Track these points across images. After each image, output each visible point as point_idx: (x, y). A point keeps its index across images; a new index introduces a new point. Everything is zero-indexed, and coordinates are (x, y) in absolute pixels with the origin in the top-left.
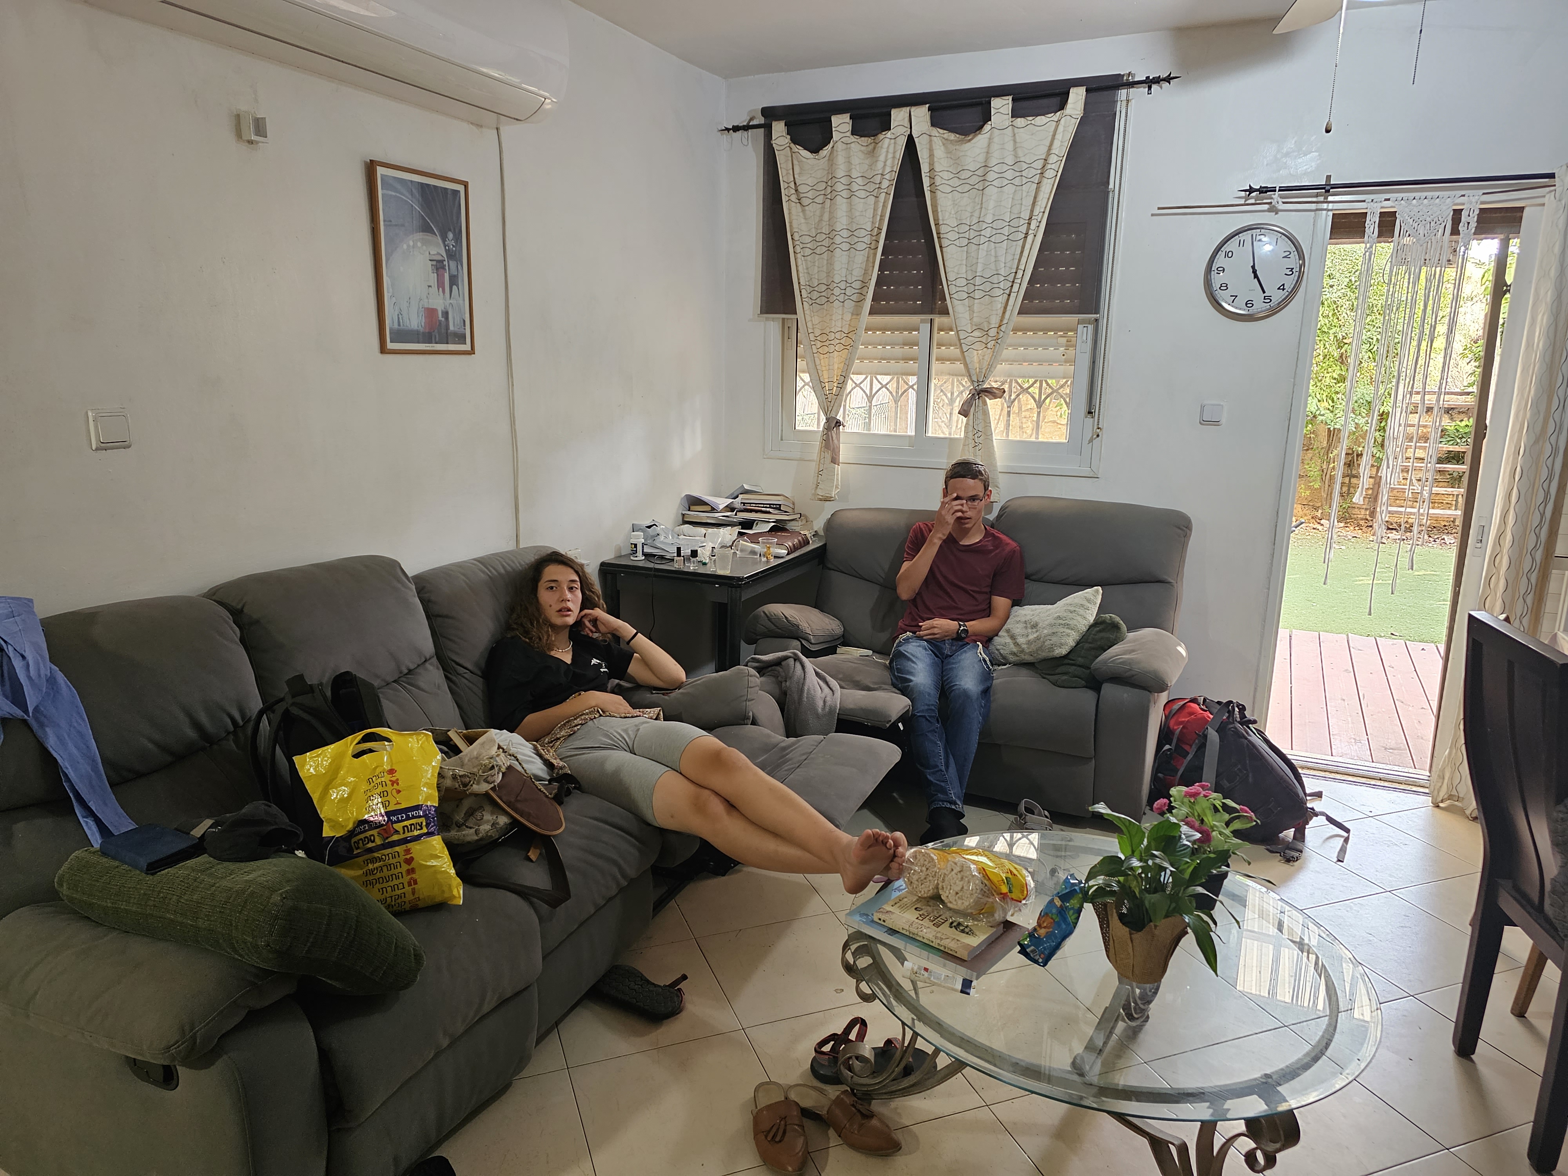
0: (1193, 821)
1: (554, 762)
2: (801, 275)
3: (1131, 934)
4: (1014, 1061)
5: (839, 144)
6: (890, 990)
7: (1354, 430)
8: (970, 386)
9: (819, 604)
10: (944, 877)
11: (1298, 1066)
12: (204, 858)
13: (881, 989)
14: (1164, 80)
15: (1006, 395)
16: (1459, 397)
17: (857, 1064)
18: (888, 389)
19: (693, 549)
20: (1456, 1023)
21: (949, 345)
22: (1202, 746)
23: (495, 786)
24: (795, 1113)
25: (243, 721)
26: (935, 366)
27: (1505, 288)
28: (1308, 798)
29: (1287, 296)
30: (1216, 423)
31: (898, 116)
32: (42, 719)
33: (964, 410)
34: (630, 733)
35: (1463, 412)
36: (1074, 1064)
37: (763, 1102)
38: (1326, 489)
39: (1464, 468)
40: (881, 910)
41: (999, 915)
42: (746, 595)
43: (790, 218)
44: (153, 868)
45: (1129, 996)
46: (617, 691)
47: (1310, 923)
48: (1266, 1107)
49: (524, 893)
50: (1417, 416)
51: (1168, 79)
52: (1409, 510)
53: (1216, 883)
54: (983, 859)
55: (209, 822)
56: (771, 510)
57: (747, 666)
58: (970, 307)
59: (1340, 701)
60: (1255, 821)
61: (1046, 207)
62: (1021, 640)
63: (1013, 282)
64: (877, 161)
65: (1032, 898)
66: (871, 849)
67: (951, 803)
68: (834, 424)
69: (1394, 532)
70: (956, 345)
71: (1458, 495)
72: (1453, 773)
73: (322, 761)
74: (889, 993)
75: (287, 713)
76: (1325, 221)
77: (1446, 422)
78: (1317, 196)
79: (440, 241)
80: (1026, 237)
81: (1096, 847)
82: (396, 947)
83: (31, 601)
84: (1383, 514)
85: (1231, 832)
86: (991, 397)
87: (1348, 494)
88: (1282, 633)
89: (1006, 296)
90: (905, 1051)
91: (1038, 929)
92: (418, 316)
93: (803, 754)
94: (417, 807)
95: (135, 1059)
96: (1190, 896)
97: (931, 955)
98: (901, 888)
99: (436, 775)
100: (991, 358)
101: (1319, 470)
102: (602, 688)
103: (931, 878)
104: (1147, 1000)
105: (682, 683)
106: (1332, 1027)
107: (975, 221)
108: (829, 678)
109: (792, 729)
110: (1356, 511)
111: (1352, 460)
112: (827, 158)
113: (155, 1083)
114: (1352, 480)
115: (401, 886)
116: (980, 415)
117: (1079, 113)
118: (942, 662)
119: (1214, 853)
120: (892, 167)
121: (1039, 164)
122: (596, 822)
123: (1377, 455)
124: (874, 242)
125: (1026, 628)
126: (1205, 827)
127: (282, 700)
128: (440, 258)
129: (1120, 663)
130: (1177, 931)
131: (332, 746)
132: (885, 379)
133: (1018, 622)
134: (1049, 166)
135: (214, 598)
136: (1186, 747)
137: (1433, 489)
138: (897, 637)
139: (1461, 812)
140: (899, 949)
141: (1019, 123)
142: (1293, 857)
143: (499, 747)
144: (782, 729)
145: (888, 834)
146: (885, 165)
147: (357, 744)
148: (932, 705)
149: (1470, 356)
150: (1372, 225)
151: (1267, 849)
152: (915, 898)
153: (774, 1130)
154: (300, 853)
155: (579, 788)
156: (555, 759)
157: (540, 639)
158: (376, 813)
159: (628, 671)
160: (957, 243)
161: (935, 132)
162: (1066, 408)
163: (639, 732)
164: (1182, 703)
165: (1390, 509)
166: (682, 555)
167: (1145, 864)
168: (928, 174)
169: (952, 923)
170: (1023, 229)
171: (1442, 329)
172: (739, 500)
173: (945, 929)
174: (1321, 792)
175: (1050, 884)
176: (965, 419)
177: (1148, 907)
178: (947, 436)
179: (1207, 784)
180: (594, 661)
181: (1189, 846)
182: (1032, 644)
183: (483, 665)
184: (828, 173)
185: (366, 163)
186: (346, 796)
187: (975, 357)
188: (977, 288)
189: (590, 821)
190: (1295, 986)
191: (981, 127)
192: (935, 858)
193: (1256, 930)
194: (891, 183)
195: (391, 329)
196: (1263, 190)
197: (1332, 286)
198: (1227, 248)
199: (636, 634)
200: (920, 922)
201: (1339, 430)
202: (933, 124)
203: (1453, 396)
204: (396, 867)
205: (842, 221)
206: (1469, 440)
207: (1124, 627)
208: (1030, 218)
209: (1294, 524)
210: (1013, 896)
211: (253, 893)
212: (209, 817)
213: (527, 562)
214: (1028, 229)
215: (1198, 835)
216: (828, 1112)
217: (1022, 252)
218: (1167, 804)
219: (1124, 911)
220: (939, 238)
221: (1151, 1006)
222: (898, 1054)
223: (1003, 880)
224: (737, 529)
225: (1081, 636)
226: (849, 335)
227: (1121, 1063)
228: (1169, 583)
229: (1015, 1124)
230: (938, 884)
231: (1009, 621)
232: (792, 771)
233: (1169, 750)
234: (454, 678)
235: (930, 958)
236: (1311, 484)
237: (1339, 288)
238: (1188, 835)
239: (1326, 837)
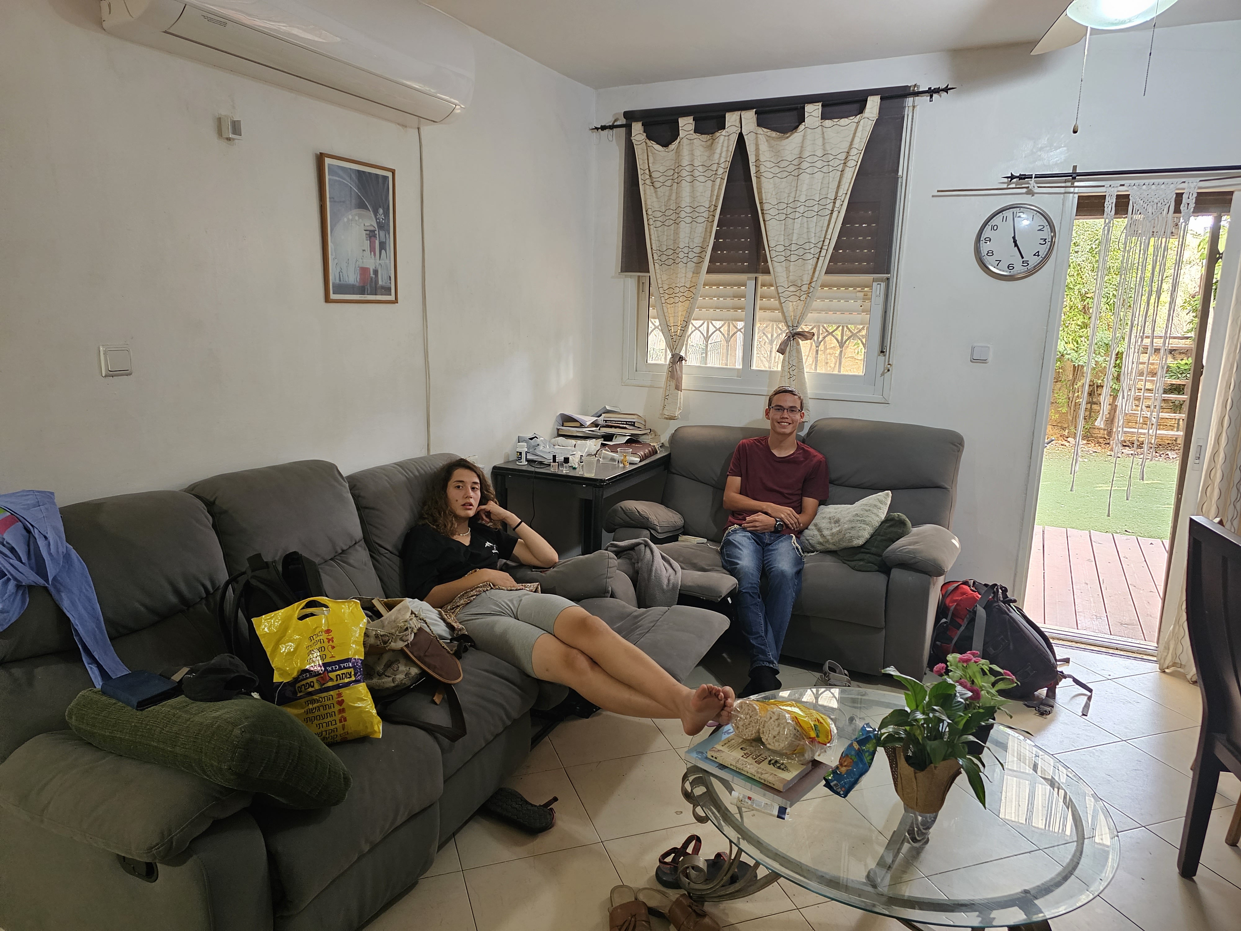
0: (965, 682)
1: (455, 625)
2: (653, 242)
3: (915, 773)
4: (821, 874)
5: (685, 140)
6: (719, 812)
7: (1095, 366)
8: (786, 330)
9: (664, 501)
10: (764, 723)
11: (1052, 883)
12: (182, 698)
13: (713, 813)
14: (943, 90)
15: (815, 337)
16: (1180, 341)
17: (693, 873)
18: (721, 332)
19: (566, 456)
20: (1180, 850)
21: (769, 297)
22: (972, 621)
23: (408, 644)
24: (643, 911)
25: (213, 589)
26: (759, 314)
27: (1218, 256)
28: (1058, 663)
29: (1041, 261)
30: (984, 361)
31: (731, 118)
32: (58, 585)
33: (782, 349)
34: (515, 602)
35: (1183, 353)
36: (868, 877)
37: (617, 902)
38: (1072, 413)
39: (1185, 397)
40: (714, 749)
41: (809, 755)
42: (608, 493)
43: (645, 197)
44: (142, 705)
45: (912, 823)
46: (505, 568)
47: (1060, 766)
48: (1025, 917)
49: (430, 729)
50: (1147, 355)
51: (946, 90)
52: (1140, 431)
53: (984, 733)
54: (796, 710)
55: (185, 670)
56: (627, 426)
57: (606, 550)
58: (787, 269)
59: (1084, 585)
60: (1016, 683)
61: (848, 190)
62: (826, 533)
63: (821, 248)
64: (714, 153)
65: (835, 742)
66: (706, 700)
67: (769, 663)
68: (677, 359)
69: (1127, 448)
70: (776, 298)
71: (1179, 420)
72: (1176, 645)
73: (274, 622)
74: (719, 816)
75: (247, 584)
76: (1073, 201)
77: (1170, 360)
78: (1065, 182)
79: (373, 216)
80: (832, 213)
81: (887, 701)
82: (329, 772)
83: (52, 493)
84: (1119, 435)
85: (997, 691)
86: (803, 339)
87: (1090, 417)
88: (1038, 529)
89: (815, 259)
90: (732, 864)
91: (840, 767)
92: (355, 274)
93: (652, 622)
94: (348, 660)
95: (124, 857)
96: (963, 743)
97: (753, 786)
98: (729, 731)
99: (363, 634)
100: (803, 308)
101: (1066, 398)
102: (493, 566)
103: (754, 724)
104: (928, 825)
105: (556, 563)
106: (1079, 852)
107: (791, 200)
108: (672, 561)
109: (643, 601)
110: (1096, 431)
111: (1094, 390)
112: (674, 151)
113: (140, 876)
114: (1093, 406)
115: (334, 723)
116: (794, 353)
117: (875, 116)
118: (763, 549)
119: (983, 709)
120: (726, 158)
121: (843, 156)
122: (487, 674)
123: (1113, 387)
124: (711, 217)
125: (830, 523)
126: (975, 687)
127: (244, 573)
128: (372, 229)
129: (906, 552)
130: (952, 772)
131: (282, 611)
132: (718, 324)
133: (824, 518)
134: (851, 158)
135: (193, 492)
136: (960, 621)
137: (1160, 414)
138: (727, 529)
139: (1182, 676)
140: (728, 781)
141: (827, 124)
142: (1046, 711)
143: (412, 613)
144: (635, 601)
145: (720, 688)
146: (720, 157)
147: (302, 609)
148: (755, 583)
149: (1189, 308)
150: (1110, 204)
151: (1025, 705)
152: (741, 740)
153: (626, 924)
154: (256, 695)
155: (474, 646)
156: (456, 622)
157: (445, 526)
158: (315, 664)
159: (514, 552)
160: (776, 217)
161: (761, 130)
162: (862, 347)
163: (522, 602)
164: (956, 585)
165: (1125, 429)
166: (557, 461)
167: (927, 717)
168: (754, 164)
169: (770, 761)
170: (830, 207)
171: (1166, 286)
172: (602, 418)
173: (765, 765)
174: (1069, 659)
175: (849, 729)
176: (782, 356)
177: (929, 751)
178: (768, 369)
179: (977, 652)
180: (488, 544)
181: (962, 703)
182: (835, 536)
183: (400, 547)
184: (676, 162)
185: (316, 155)
186: (292, 650)
187: (791, 307)
188: (792, 253)
189: (483, 672)
190: (1047, 816)
191: (797, 127)
192: (757, 708)
193: (1015, 769)
194: (725, 170)
195: (333, 284)
196: (1022, 177)
197: (1077, 252)
198: (993, 222)
199: (520, 523)
200: (745, 759)
201: (1082, 366)
202: (759, 125)
203: (1175, 340)
204: (330, 708)
205: (686, 201)
206: (1188, 375)
207: (909, 523)
208: (835, 199)
209: (1046, 441)
210: (820, 740)
211: (219, 726)
212: (185, 665)
213: (438, 467)
214: (834, 207)
215: (970, 694)
216: (669, 911)
217: (829, 225)
218: (944, 668)
219: (910, 754)
220: (762, 213)
221: (931, 830)
222: (726, 866)
223: (812, 727)
224: (601, 441)
225: (875, 530)
226: (691, 289)
227: (906, 877)
228: (946, 488)
229: (820, 924)
230: (759, 729)
231: (816, 517)
232: (643, 635)
233: (945, 623)
234: (378, 557)
235: (753, 789)
236: (1060, 409)
237: (1083, 253)
238: (962, 693)
239: (1073, 695)
